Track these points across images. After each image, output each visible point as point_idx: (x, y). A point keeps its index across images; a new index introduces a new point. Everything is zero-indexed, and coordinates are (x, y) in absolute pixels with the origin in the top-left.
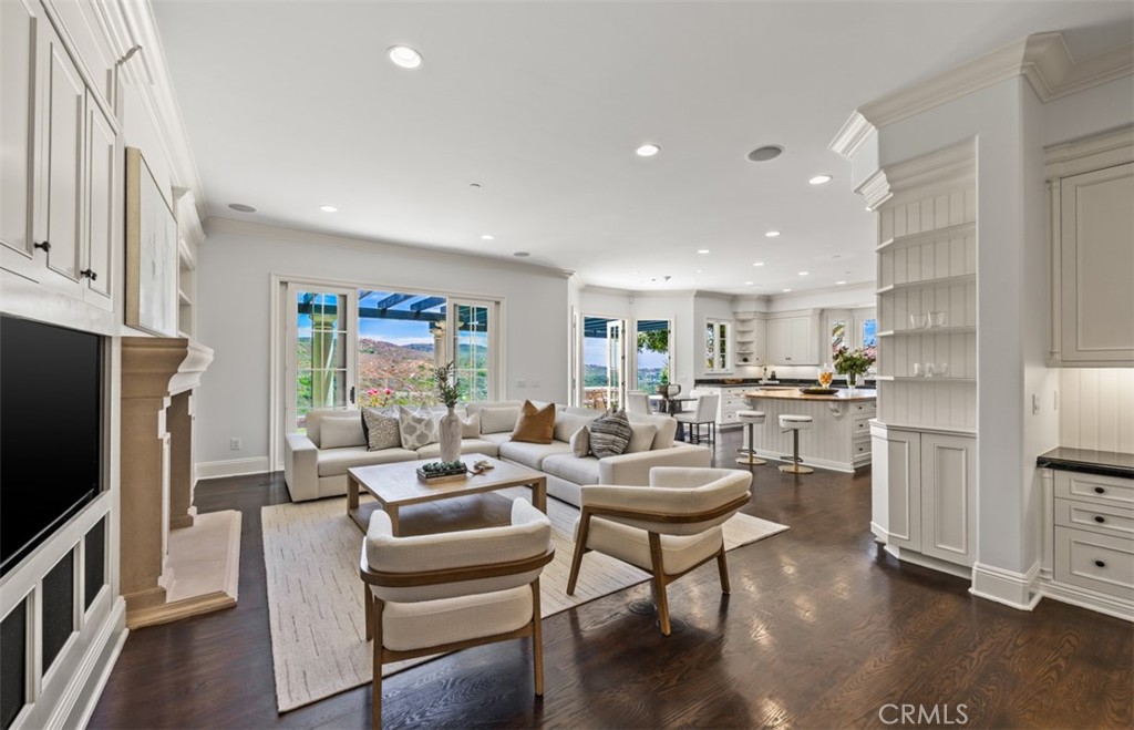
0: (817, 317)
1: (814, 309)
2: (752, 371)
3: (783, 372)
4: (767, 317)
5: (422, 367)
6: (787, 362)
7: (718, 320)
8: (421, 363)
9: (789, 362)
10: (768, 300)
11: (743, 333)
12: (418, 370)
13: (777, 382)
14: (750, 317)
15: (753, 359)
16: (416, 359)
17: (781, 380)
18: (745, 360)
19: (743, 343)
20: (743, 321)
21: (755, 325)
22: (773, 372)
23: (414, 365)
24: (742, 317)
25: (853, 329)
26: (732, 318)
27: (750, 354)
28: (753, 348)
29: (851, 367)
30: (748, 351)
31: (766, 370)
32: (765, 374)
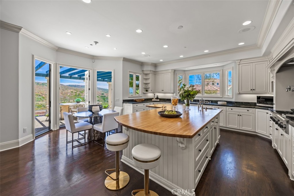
0: (173, 73)
1: (172, 70)
2: (150, 95)
3: (161, 95)
4: (155, 73)
5: (72, 92)
6: (162, 92)
7: (135, 73)
8: (72, 90)
10: (155, 65)
11: (146, 79)
12: (71, 93)
13: (159, 100)
14: (149, 73)
15: (150, 90)
16: (70, 89)
17: (160, 99)
18: (147, 91)
19: (146, 84)
20: (146, 74)
21: (150, 76)
22: (157, 96)
23: (69, 91)
24: (145, 72)
25: (185, 78)
26: (141, 72)
27: (149, 88)
28: (150, 86)
29: (188, 96)
30: (148, 87)
31: (155, 95)
32: (154, 97)
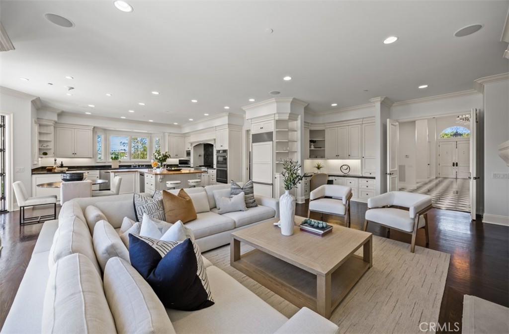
2: (48, 161)
9: (74, 155)
14: (49, 123)
15: (50, 153)
18: (46, 154)
20: (44, 126)
21: (52, 130)
22: (63, 162)
24: (44, 123)
25: (106, 139)
27: (51, 149)
28: (51, 145)
30: (48, 148)
31: (55, 160)
32: (55, 163)
